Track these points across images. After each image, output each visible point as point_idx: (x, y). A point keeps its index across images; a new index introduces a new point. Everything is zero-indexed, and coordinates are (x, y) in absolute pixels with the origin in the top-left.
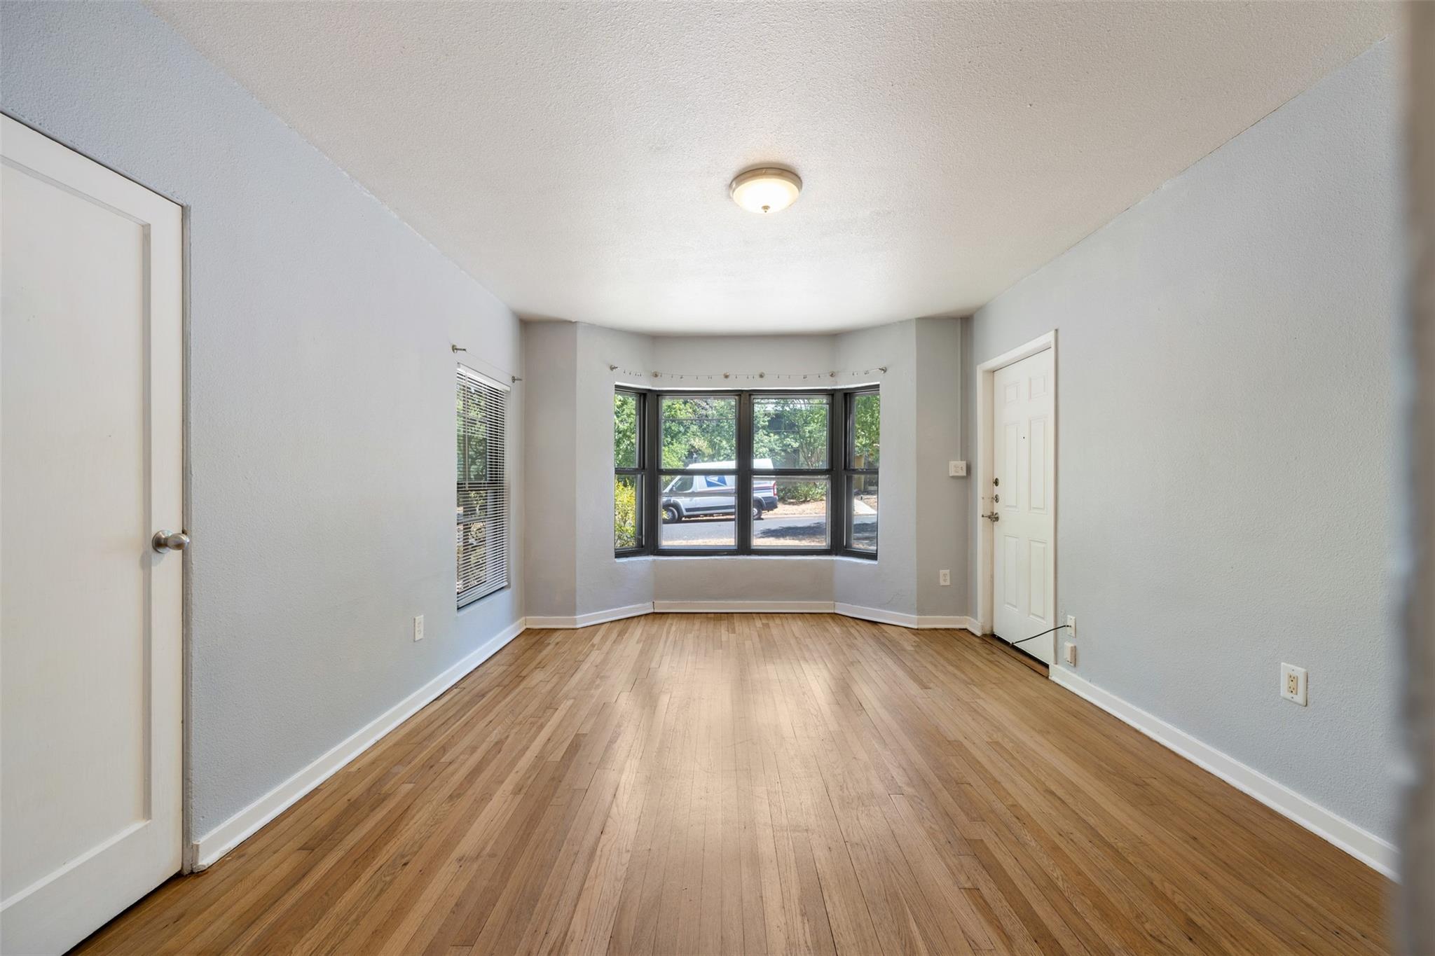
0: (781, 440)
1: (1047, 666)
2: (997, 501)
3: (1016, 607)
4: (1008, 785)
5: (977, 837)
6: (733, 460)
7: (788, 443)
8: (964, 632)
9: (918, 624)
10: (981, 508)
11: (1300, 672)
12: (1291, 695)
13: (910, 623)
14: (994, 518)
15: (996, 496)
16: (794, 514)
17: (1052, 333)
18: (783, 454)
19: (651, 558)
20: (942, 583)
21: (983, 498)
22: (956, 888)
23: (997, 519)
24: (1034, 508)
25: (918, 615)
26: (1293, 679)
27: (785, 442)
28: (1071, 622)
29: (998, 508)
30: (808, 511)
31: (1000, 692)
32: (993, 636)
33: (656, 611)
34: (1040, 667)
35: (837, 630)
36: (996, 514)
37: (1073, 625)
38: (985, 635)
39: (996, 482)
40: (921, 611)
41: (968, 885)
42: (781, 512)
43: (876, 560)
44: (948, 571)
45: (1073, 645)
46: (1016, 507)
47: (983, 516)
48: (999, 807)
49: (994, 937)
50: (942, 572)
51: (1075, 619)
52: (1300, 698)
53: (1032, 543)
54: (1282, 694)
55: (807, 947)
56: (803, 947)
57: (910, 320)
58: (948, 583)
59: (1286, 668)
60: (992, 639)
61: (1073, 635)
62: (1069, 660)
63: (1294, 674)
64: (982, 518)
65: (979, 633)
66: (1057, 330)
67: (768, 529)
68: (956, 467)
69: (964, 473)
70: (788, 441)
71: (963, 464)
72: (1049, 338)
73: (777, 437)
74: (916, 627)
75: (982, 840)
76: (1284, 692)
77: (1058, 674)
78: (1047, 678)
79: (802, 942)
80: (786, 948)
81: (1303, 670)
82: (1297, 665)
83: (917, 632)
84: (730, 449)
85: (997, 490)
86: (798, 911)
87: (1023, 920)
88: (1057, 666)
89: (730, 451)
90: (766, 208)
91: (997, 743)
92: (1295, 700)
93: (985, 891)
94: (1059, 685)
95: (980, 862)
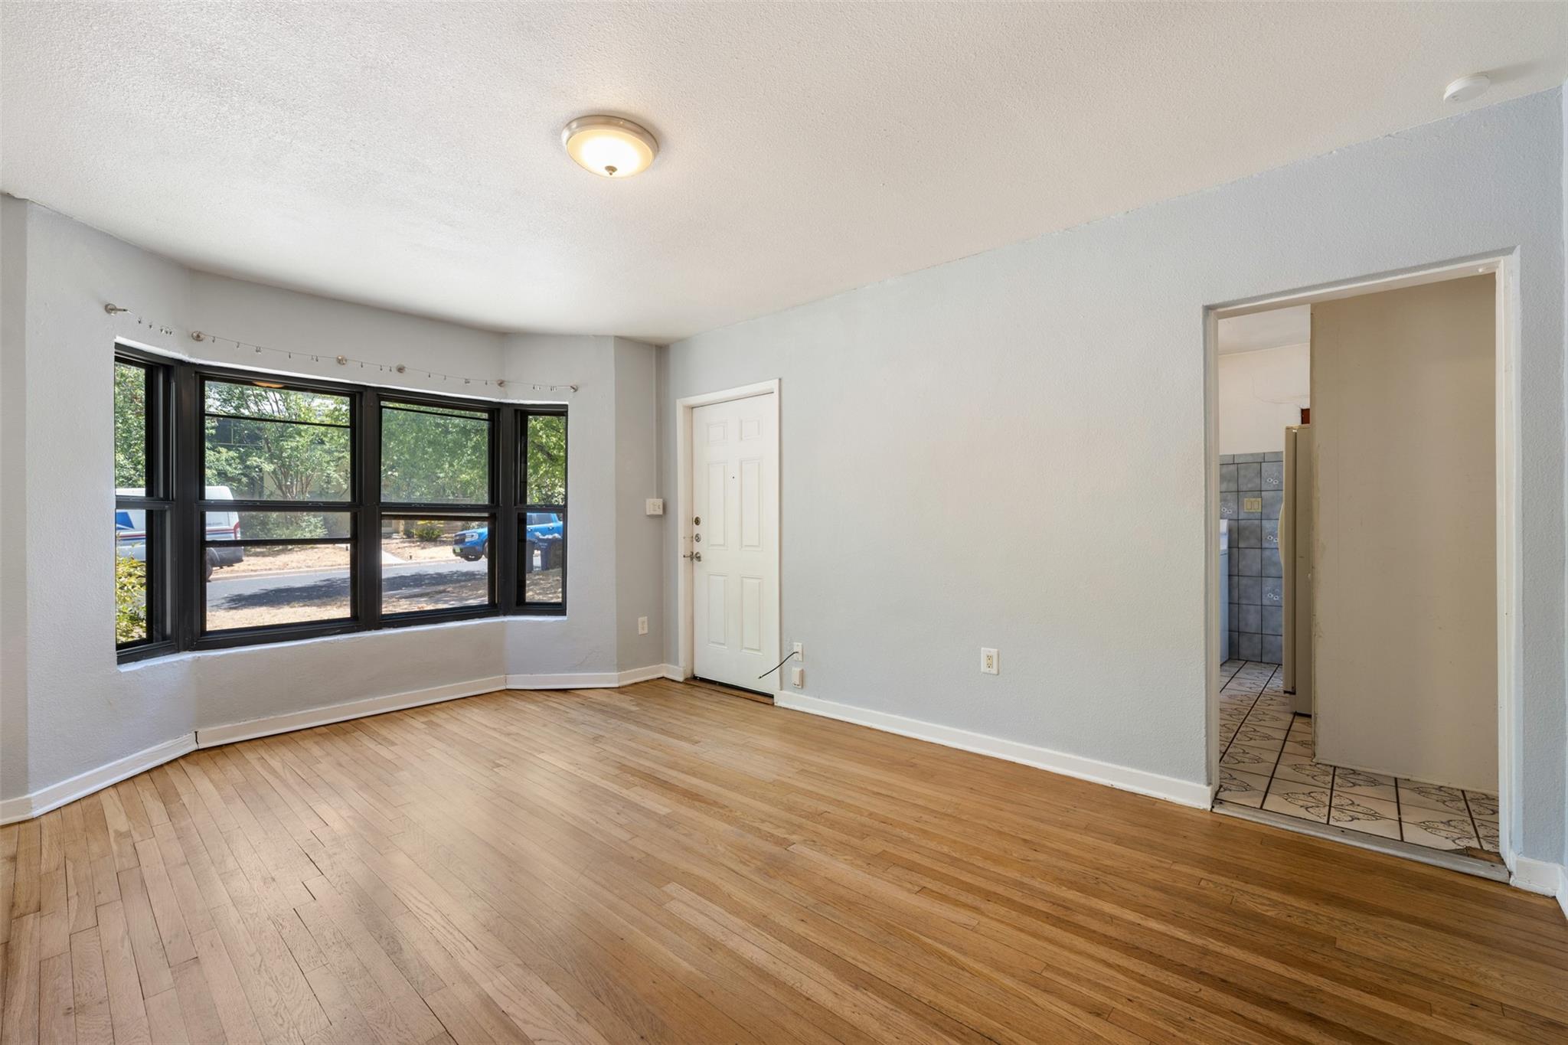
0: (243, 459)
1: (772, 697)
2: (698, 540)
3: (724, 644)
4: (849, 801)
5: (879, 850)
6: (140, 486)
7: (255, 464)
8: (663, 681)
9: (619, 681)
10: (682, 549)
11: (994, 651)
12: (989, 669)
13: (610, 682)
14: (695, 557)
15: (697, 535)
16: (270, 569)
17: (777, 381)
18: (244, 480)
19: (187, 656)
20: (641, 632)
21: (684, 538)
22: (914, 895)
23: (699, 558)
24: (746, 546)
25: (618, 672)
26: (989, 658)
27: (248, 463)
28: (797, 647)
29: (698, 548)
30: (294, 565)
31: (754, 727)
32: (695, 678)
33: (202, 746)
34: (766, 698)
35: (533, 707)
36: (697, 553)
37: (800, 652)
38: (686, 679)
39: (697, 521)
40: (621, 667)
41: (917, 889)
42: (246, 567)
43: (565, 615)
44: (646, 617)
45: (800, 669)
46: (724, 545)
47: (684, 556)
48: (865, 820)
49: (969, 913)
50: (641, 619)
51: (802, 646)
52: (994, 671)
53: (744, 579)
54: (982, 670)
55: (892, 1010)
56: (890, 1013)
57: (608, 337)
58: (646, 631)
59: (985, 651)
60: (695, 681)
61: (800, 659)
62: (798, 683)
63: (989, 654)
64: (683, 558)
65: (681, 679)
66: (780, 379)
67: (239, 595)
68: (653, 506)
69: (660, 512)
70: (254, 460)
71: (660, 502)
72: (773, 384)
73: (232, 454)
74: (617, 685)
75: (884, 851)
76: (984, 668)
77: (785, 699)
78: (773, 705)
79: (884, 1009)
80: (880, 1023)
81: (996, 650)
82: (991, 648)
83: (620, 690)
84: (135, 469)
85: (697, 529)
86: (851, 989)
87: (968, 891)
88: (784, 692)
89: (132, 472)
90: (611, 169)
91: (802, 770)
92: (991, 672)
93: (929, 886)
94: (787, 709)
95: (903, 867)
